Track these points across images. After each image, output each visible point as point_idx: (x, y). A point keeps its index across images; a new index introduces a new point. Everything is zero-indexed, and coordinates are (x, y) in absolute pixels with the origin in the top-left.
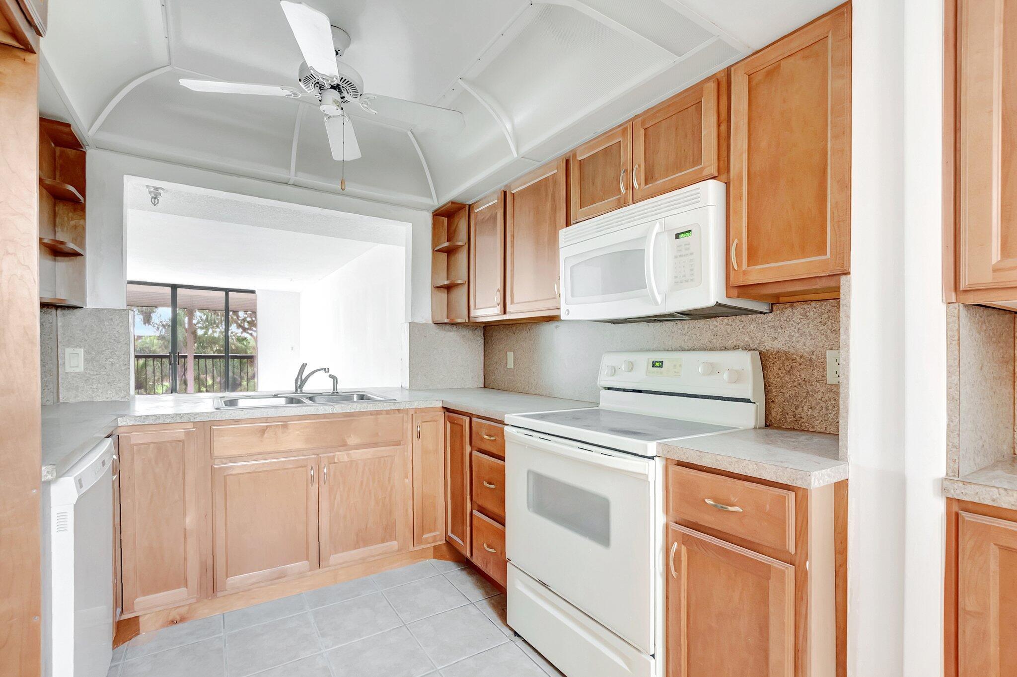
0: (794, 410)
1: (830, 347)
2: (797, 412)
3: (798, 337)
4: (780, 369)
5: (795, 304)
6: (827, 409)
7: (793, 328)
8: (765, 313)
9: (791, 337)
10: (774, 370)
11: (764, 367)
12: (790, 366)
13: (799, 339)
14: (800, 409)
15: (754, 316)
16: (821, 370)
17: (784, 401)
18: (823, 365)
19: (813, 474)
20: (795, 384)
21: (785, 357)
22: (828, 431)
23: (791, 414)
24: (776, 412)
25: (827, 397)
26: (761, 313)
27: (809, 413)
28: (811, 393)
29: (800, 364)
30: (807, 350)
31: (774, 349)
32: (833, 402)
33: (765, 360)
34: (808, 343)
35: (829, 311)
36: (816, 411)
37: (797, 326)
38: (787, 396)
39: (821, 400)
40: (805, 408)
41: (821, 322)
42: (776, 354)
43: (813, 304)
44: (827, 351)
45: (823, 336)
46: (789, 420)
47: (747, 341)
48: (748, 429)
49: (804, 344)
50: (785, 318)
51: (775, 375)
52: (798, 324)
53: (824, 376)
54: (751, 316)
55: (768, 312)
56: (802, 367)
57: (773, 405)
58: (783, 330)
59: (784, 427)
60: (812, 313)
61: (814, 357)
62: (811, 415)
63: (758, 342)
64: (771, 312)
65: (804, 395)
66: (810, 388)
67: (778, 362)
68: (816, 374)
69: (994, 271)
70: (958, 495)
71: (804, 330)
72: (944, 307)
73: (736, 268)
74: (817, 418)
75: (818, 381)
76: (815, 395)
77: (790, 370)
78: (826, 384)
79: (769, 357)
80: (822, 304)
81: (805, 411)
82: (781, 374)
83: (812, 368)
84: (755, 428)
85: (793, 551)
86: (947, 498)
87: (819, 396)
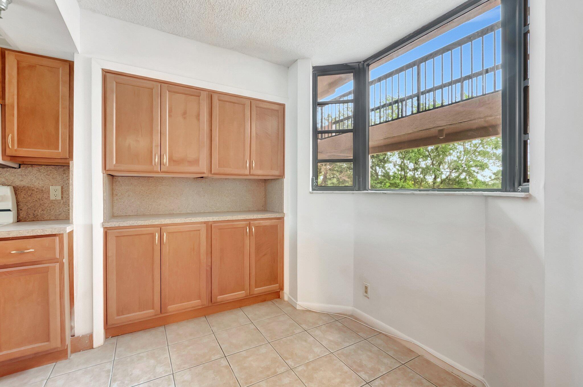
0: (33, 212)
1: (51, 185)
2: (35, 213)
3: (35, 180)
4: (25, 194)
5: (34, 166)
6: (50, 210)
7: (32, 176)
8: (15, 168)
9: (31, 180)
10: (22, 195)
11: (16, 194)
12: (31, 193)
13: (36, 181)
14: (37, 212)
15: (9, 169)
16: (47, 194)
17: (28, 209)
18: (49, 192)
19: (67, 228)
20: (34, 201)
21: (28, 189)
22: (51, 219)
23: (32, 214)
24: (23, 214)
25: (50, 205)
26: (13, 168)
27: (41, 213)
28: (42, 204)
29: (37, 192)
30: (40, 186)
31: (21, 185)
32: (53, 207)
33: (16, 190)
34: (41, 183)
35: (51, 170)
36: (45, 211)
37: (35, 175)
38: (29, 206)
39: (47, 207)
40: (40, 211)
41: (47, 174)
42: (22, 188)
43: (43, 166)
44: (50, 187)
45: (48, 180)
46: (31, 217)
47: (4, 181)
48: (10, 224)
49: (39, 183)
50: (28, 172)
51: (22, 197)
52: (36, 174)
53: (49, 197)
54: (6, 169)
55: (18, 168)
56: (38, 193)
57: (21, 211)
58: (27, 177)
59: (28, 220)
60: (43, 170)
61: (44, 189)
62: (42, 213)
63: (11, 182)
64: (20, 168)
65: (39, 205)
66: (42, 202)
67: (24, 191)
68: (45, 196)
69: (114, 166)
70: (106, 226)
71: (38, 177)
72: (102, 174)
73: (10, 147)
74: (46, 214)
75: (46, 199)
76: (45, 205)
77: (31, 195)
78: (50, 200)
79: (18, 189)
80: (48, 167)
81: (39, 212)
82: (25, 197)
83: (43, 194)
84: (13, 223)
85: (58, 257)
86: (104, 228)
87: (47, 205)
